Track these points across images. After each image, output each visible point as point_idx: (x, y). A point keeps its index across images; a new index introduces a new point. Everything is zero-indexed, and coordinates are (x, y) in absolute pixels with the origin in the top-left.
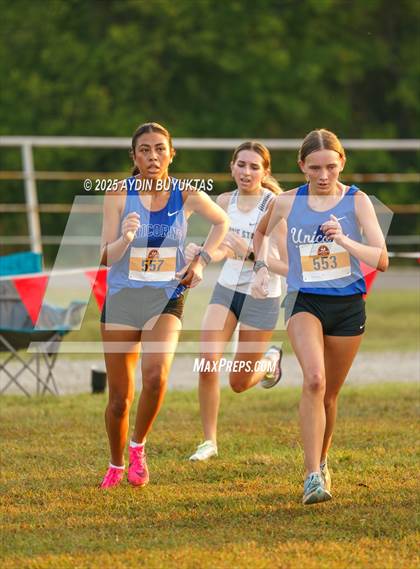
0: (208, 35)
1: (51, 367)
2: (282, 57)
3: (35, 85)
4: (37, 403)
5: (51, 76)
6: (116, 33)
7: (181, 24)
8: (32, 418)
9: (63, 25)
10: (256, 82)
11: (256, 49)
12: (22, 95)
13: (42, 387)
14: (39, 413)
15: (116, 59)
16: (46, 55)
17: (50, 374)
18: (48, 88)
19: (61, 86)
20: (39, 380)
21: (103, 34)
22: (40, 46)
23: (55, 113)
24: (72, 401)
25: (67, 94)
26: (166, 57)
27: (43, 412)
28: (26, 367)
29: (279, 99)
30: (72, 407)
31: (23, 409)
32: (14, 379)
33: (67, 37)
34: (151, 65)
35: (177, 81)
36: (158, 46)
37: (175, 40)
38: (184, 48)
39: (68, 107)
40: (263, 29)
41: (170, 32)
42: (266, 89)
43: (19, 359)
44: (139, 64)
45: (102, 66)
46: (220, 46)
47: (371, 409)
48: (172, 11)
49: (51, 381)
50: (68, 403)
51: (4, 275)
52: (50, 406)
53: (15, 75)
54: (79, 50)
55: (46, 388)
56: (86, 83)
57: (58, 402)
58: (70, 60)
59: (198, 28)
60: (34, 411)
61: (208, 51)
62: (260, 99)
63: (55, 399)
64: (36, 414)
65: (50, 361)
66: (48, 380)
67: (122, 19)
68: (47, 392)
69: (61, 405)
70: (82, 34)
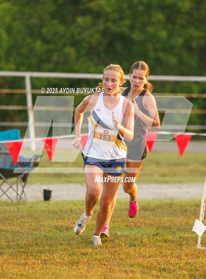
0: (127, 22)
1: (23, 187)
2: (163, 34)
3: (38, 45)
4: (15, 205)
5: (47, 41)
6: (80, 20)
7: (112, 17)
8: (10, 212)
9: (53, 15)
10: (150, 46)
11: (151, 29)
12: (32, 50)
13: (19, 197)
14: (14, 210)
15: (80, 34)
16: (44, 31)
17: (23, 191)
18: (45, 47)
19: (52, 47)
20: (18, 194)
21: (74, 21)
22: (42, 26)
23: (48, 60)
24: (33, 204)
25: (55, 50)
26: (105, 33)
27: (16, 209)
28: (11, 187)
29: (162, 55)
30: (31, 207)
31: (7, 208)
32: (5, 193)
33: (55, 22)
34: (97, 37)
35: (110, 45)
36: (101, 27)
37: (110, 24)
38: (114, 28)
39: (55, 57)
40: (154, 20)
41: (107, 20)
42: (156, 50)
43: (7, 183)
44: (91, 36)
45: (72, 37)
46: (132, 28)
47: (179, 211)
48: (109, 10)
49: (23, 195)
50: (30, 205)
51: (2, 140)
52: (21, 206)
53: (29, 40)
54: (61, 28)
55: (21, 198)
56: (64, 45)
57: (25, 204)
58: (56, 33)
59: (121, 18)
60: (12, 209)
61: (126, 30)
62: (152, 55)
63: (24, 203)
64: (12, 210)
65: (23, 184)
66: (22, 194)
67: (84, 13)
68: (21, 200)
69: (26, 206)
70: (63, 21)
